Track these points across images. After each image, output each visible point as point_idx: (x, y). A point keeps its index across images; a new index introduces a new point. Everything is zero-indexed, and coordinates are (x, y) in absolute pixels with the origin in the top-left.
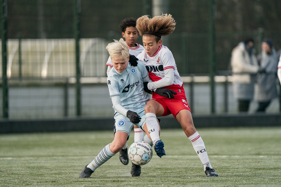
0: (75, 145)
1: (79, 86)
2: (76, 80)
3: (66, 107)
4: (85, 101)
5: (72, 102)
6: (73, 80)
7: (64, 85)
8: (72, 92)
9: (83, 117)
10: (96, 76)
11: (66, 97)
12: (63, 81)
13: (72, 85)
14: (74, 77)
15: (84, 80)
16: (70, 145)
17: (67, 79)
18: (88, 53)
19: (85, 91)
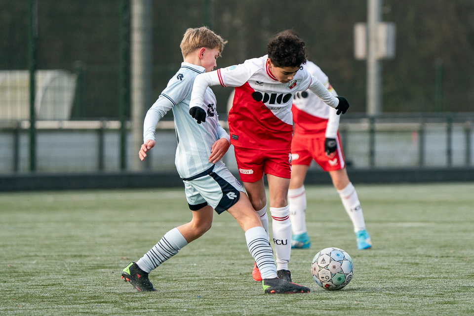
0: (27, 209)
1: (33, 132)
2: (30, 125)
3: (16, 159)
4: (41, 151)
5: (24, 153)
6: (26, 125)
7: (15, 131)
8: (24, 140)
9: (38, 172)
10: (54, 120)
11: (16, 147)
12: (14, 126)
13: (24, 131)
14: (27, 120)
15: (40, 125)
16: (20, 209)
17: (19, 123)
18: (46, 89)
19: (41, 139)
